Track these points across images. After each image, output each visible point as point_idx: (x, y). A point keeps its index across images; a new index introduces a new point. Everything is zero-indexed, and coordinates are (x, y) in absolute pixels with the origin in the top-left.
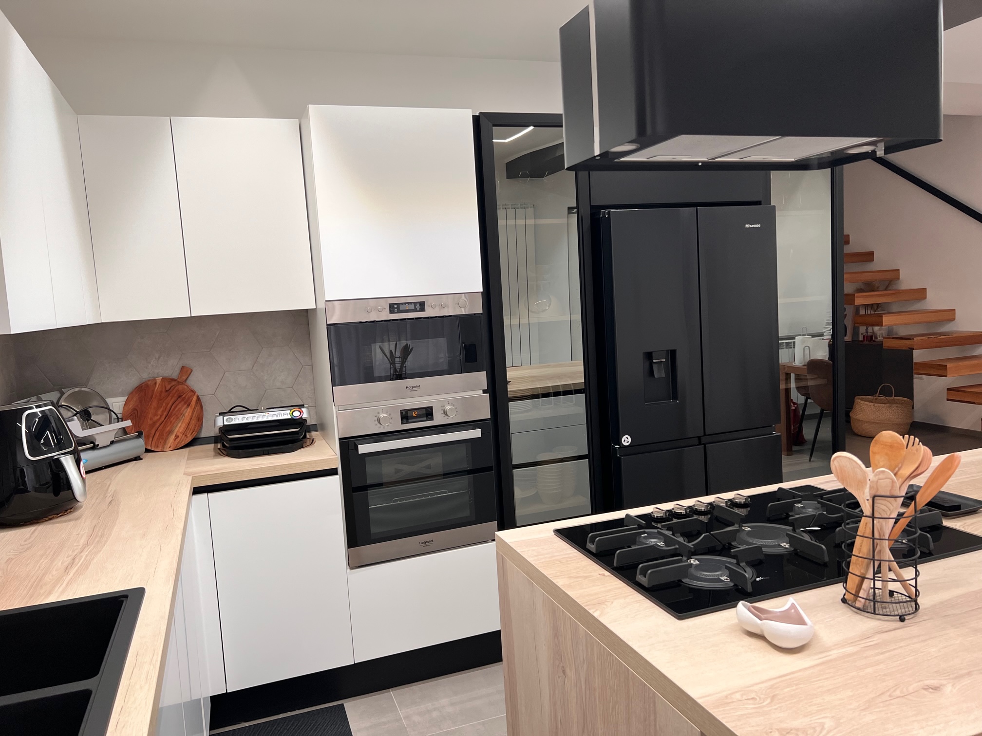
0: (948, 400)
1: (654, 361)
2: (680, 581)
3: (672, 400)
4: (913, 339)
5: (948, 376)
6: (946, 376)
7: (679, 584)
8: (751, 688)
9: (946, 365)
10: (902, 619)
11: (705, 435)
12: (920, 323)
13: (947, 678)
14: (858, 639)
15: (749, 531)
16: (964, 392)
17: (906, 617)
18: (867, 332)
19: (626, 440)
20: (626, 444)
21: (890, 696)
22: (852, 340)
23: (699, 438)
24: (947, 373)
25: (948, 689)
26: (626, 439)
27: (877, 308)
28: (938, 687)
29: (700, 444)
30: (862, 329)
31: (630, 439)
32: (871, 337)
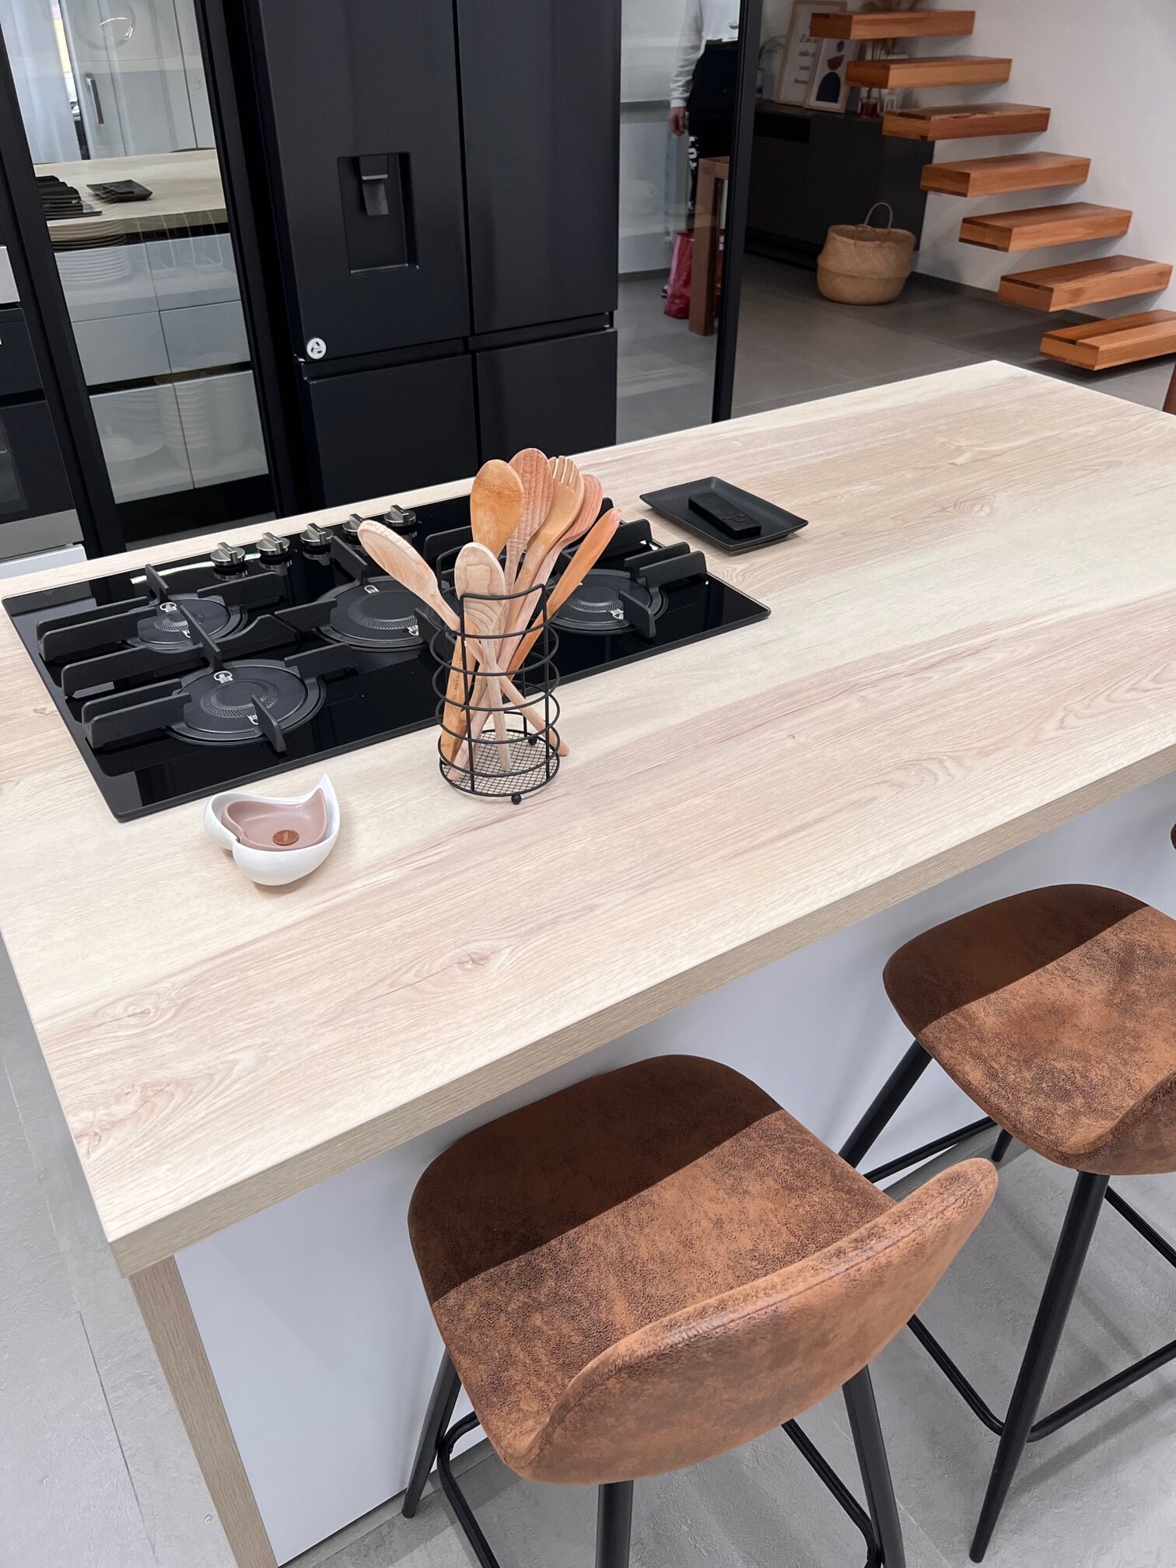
0: (961, 240)
1: (364, 178)
2: (169, 729)
3: (409, 262)
4: (930, 120)
5: (969, 194)
6: (965, 195)
7: (164, 735)
8: (153, 988)
9: (969, 174)
10: (516, 799)
11: (473, 334)
12: (950, 84)
13: (514, 933)
14: (418, 850)
15: (374, 595)
16: (986, 226)
17: (523, 796)
18: (869, 97)
19: (316, 348)
20: (316, 356)
21: (392, 985)
22: (846, 111)
23: (465, 340)
24: (967, 190)
25: (502, 961)
26: (317, 346)
27: (893, 47)
28: (485, 958)
29: (466, 351)
30: (864, 91)
31: (323, 347)
32: (875, 106)
